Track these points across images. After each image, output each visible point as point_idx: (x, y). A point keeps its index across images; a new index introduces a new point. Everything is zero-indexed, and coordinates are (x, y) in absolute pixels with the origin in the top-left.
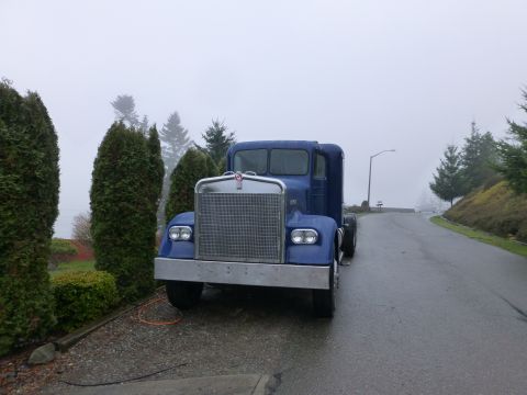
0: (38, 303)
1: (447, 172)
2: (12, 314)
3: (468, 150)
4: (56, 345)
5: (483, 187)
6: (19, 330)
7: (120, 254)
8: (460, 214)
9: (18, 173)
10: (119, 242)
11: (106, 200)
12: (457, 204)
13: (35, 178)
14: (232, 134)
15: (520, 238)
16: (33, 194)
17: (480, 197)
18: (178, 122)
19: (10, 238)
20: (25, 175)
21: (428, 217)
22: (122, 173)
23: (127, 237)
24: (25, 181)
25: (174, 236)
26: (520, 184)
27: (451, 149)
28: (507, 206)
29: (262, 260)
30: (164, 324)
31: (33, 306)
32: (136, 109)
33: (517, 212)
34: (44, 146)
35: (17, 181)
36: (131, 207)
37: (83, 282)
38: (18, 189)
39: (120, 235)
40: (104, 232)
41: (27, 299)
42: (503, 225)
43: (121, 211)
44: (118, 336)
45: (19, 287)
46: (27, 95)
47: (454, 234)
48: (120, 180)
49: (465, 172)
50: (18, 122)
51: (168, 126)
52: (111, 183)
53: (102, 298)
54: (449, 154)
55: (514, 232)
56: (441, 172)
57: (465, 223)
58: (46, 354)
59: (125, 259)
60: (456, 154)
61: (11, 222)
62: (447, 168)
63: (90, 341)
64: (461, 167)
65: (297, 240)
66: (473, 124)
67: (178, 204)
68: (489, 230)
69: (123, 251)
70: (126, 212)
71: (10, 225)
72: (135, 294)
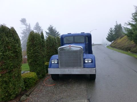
0: (21, 85)
1: (110, 35)
2: (14, 89)
3: (115, 28)
4: (26, 95)
5: (120, 38)
6: (17, 93)
7: (37, 67)
8: (115, 45)
9: (12, 51)
10: (36, 64)
11: (32, 53)
12: (113, 42)
13: (16, 51)
14: (55, 28)
15: (131, 52)
16: (16, 56)
17: (119, 41)
18: (38, 24)
19: (12, 69)
20: (14, 51)
21: (106, 46)
22: (35, 45)
23: (38, 62)
24: (14, 53)
25: (53, 62)
26: (132, 38)
27: (111, 29)
28: (127, 43)
29: (77, 67)
30: (52, 85)
31: (19, 86)
33: (129, 45)
34: (18, 42)
35: (12, 53)
36: (38, 54)
37: (29, 76)
38: (12, 55)
39: (36, 62)
40: (32, 62)
41: (18, 84)
42: (127, 48)
43: (36, 56)
44: (41, 90)
45: (16, 81)
46: (11, 28)
47: (114, 51)
48: (35, 47)
49: (115, 34)
50: (10, 36)
51: (36, 26)
52: (32, 48)
53: (34, 80)
54: (111, 30)
55: (130, 50)
56: (109, 35)
57: (116, 48)
58: (24, 98)
59: (38, 68)
60: (112, 30)
61: (12, 64)
62: (110, 33)
63: (34, 92)
64: (114, 33)
65: (86, 62)
66: (116, 22)
67: (47, 50)
68: (123, 49)
69: (37, 66)
70: (37, 56)
71: (12, 65)
72: (41, 77)
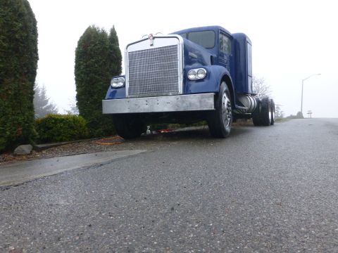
4: (34, 147)
6: (9, 133)
9: (4, 35)
13: (16, 40)
20: (9, 37)
25: (114, 85)
29: (167, 93)
31: (17, 120)
38: (4, 45)
41: (13, 115)
43: (91, 80)
45: (8, 107)
58: (25, 149)
65: (191, 76)
70: (94, 81)
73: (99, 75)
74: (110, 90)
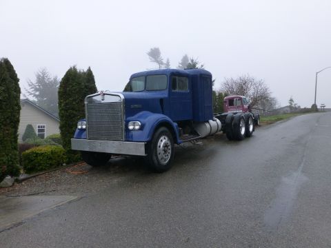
0: (5, 159)
22: (69, 95)
25: (79, 127)
32: (161, 55)
43: (70, 115)
48: (68, 99)
51: (181, 64)
52: (64, 101)
65: (131, 127)
70: (73, 116)
73: (76, 111)
74: (77, 131)
